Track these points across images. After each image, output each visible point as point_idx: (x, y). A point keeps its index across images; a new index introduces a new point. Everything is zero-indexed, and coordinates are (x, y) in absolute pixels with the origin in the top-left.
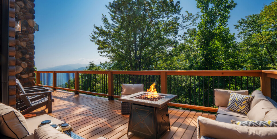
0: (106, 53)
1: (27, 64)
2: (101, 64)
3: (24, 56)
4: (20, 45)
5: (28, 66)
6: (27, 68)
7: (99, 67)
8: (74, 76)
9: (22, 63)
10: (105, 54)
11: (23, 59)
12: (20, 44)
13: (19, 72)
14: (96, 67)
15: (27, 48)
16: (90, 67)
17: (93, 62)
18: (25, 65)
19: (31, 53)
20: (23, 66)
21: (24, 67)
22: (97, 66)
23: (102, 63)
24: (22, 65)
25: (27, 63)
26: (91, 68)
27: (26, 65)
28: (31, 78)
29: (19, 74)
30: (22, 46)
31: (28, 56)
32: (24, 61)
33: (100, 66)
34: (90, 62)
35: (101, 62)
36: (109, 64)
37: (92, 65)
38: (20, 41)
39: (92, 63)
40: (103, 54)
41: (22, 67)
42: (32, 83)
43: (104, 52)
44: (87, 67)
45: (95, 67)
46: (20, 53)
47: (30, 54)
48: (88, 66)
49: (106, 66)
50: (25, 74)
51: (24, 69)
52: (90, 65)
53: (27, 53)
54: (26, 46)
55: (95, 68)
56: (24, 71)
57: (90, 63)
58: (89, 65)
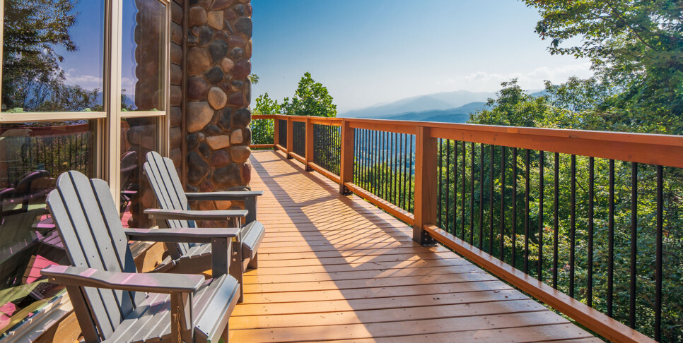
0: (580, 36)
1: (225, 97)
2: (549, 87)
3: (217, 66)
4: (206, 24)
5: (229, 102)
6: (226, 111)
7: (539, 101)
8: (414, 144)
9: (209, 90)
10: (578, 40)
11: (216, 78)
12: (204, 20)
13: (202, 126)
14: (528, 100)
15: (225, 32)
16: (504, 101)
17: (517, 84)
18: (219, 98)
19: (241, 52)
20: (213, 103)
21: (216, 108)
22: (530, 97)
23: (556, 87)
24: (211, 96)
25: (226, 90)
26: (508, 105)
27: (221, 100)
28: (236, 148)
29: (201, 135)
30: (213, 29)
31: (228, 63)
32: (216, 82)
33: (547, 98)
34: (504, 84)
35: (548, 83)
36: (590, 90)
37: (512, 95)
38: (207, 11)
39: (512, 86)
40: (565, 44)
41: (211, 107)
42: (241, 169)
43: (573, 31)
44: (491, 102)
45: (524, 100)
46: (205, 54)
47: (234, 57)
48: (495, 98)
49: (572, 97)
50: (217, 133)
51: (216, 111)
52: (504, 92)
53: (225, 52)
54: (226, 27)
55: (522, 106)
56: (215, 123)
57: (502, 88)
58: (500, 95)
